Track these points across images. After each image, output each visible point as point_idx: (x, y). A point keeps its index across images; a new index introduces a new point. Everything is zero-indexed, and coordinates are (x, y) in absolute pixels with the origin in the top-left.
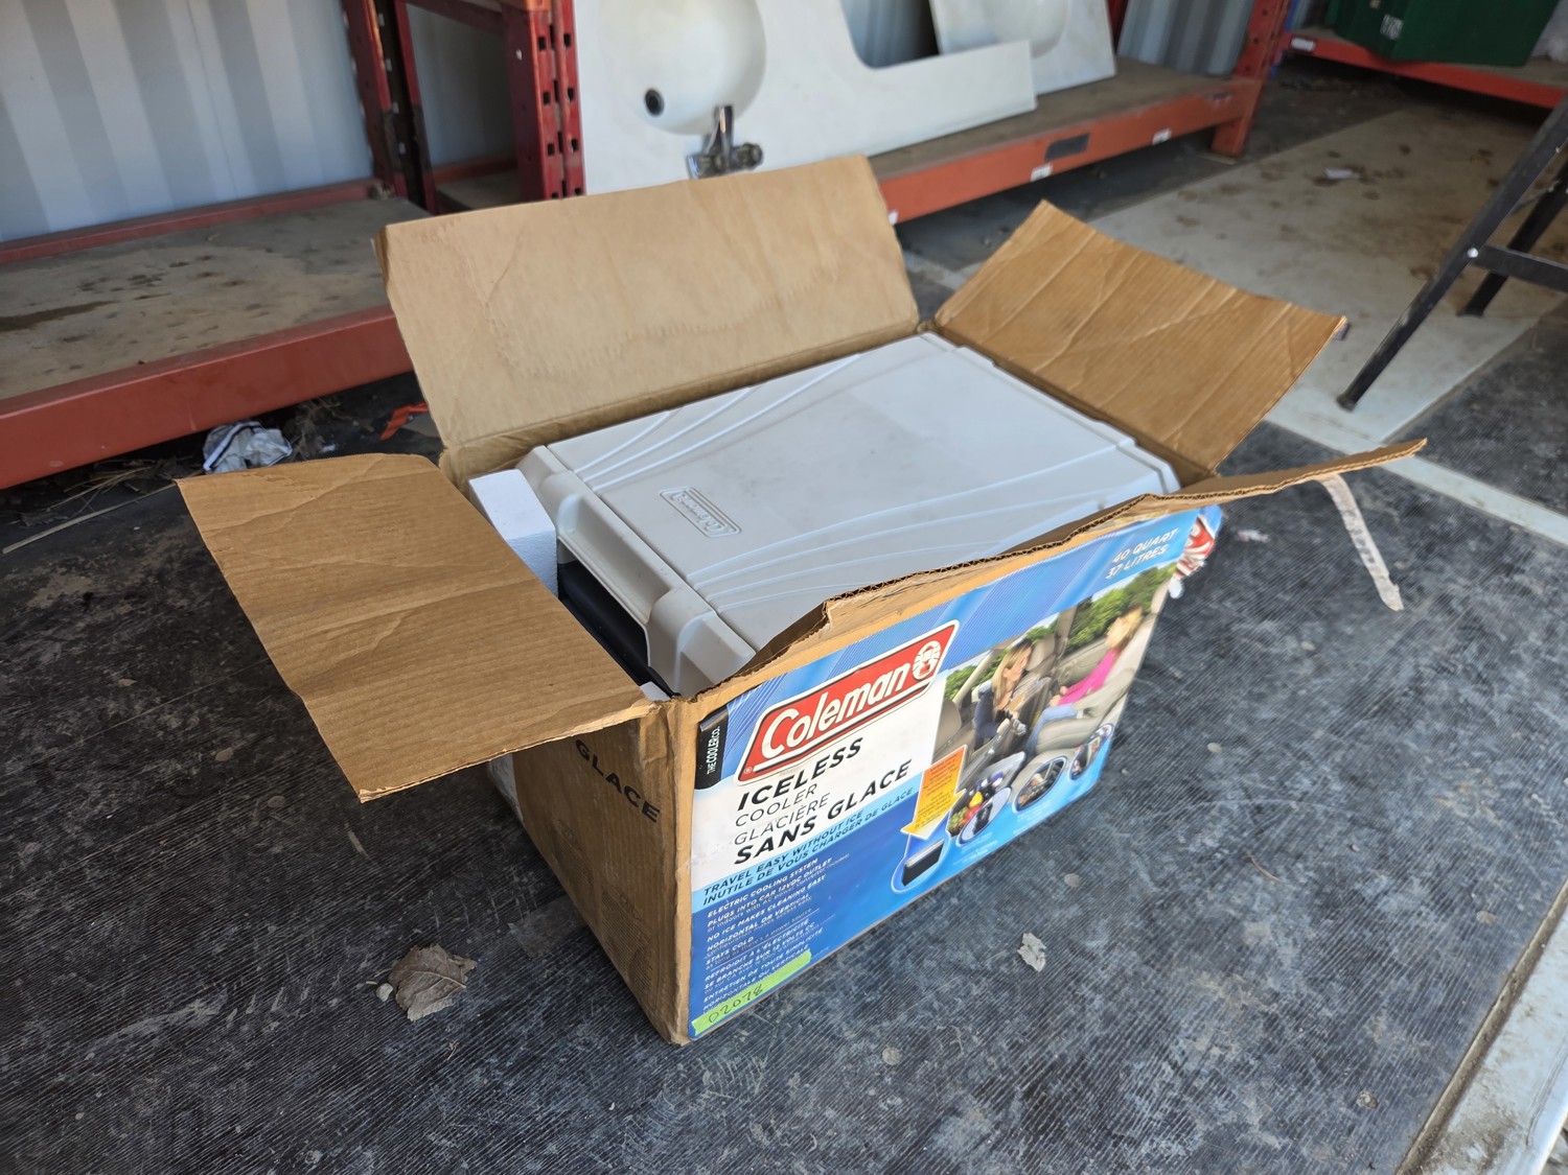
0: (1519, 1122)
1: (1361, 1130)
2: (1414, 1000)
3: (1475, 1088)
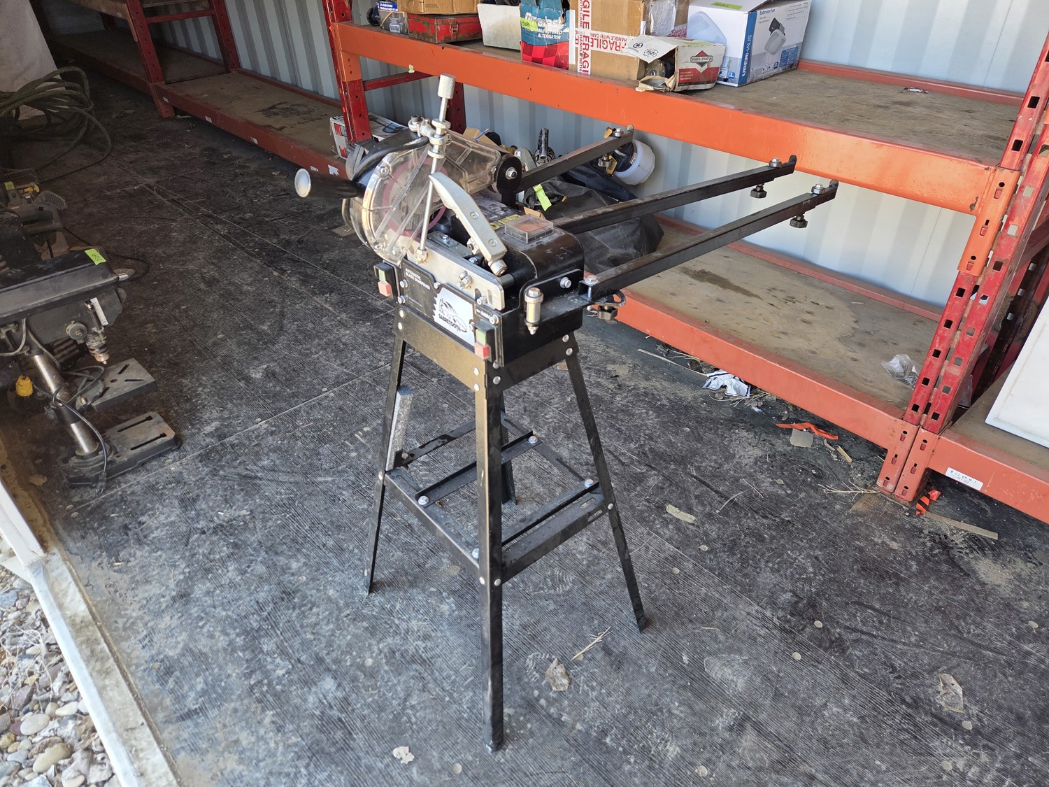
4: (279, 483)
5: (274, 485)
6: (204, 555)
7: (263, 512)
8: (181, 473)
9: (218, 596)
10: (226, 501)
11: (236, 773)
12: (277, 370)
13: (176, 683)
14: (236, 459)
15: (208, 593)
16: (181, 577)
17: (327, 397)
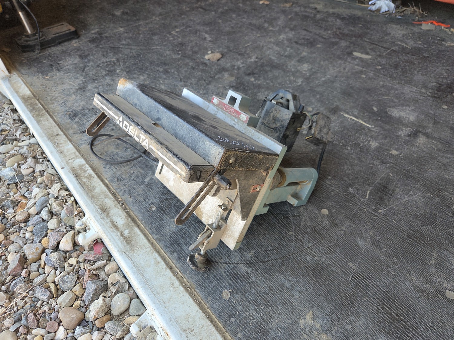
0: (132, 253)
1: (144, 203)
2: (186, 240)
3: (148, 244)
4: (131, 49)
5: (129, 50)
6: (92, 74)
7: (124, 59)
8: (79, 47)
9: (101, 88)
10: (104, 56)
11: (114, 153)
12: (129, 12)
13: (80, 119)
14: (108, 42)
15: (96, 87)
16: (81, 82)
17: (155, 20)
